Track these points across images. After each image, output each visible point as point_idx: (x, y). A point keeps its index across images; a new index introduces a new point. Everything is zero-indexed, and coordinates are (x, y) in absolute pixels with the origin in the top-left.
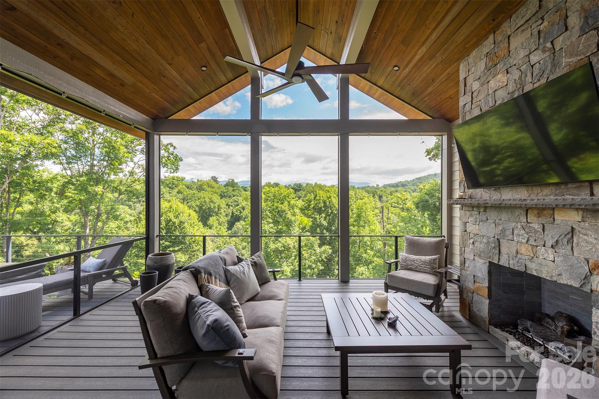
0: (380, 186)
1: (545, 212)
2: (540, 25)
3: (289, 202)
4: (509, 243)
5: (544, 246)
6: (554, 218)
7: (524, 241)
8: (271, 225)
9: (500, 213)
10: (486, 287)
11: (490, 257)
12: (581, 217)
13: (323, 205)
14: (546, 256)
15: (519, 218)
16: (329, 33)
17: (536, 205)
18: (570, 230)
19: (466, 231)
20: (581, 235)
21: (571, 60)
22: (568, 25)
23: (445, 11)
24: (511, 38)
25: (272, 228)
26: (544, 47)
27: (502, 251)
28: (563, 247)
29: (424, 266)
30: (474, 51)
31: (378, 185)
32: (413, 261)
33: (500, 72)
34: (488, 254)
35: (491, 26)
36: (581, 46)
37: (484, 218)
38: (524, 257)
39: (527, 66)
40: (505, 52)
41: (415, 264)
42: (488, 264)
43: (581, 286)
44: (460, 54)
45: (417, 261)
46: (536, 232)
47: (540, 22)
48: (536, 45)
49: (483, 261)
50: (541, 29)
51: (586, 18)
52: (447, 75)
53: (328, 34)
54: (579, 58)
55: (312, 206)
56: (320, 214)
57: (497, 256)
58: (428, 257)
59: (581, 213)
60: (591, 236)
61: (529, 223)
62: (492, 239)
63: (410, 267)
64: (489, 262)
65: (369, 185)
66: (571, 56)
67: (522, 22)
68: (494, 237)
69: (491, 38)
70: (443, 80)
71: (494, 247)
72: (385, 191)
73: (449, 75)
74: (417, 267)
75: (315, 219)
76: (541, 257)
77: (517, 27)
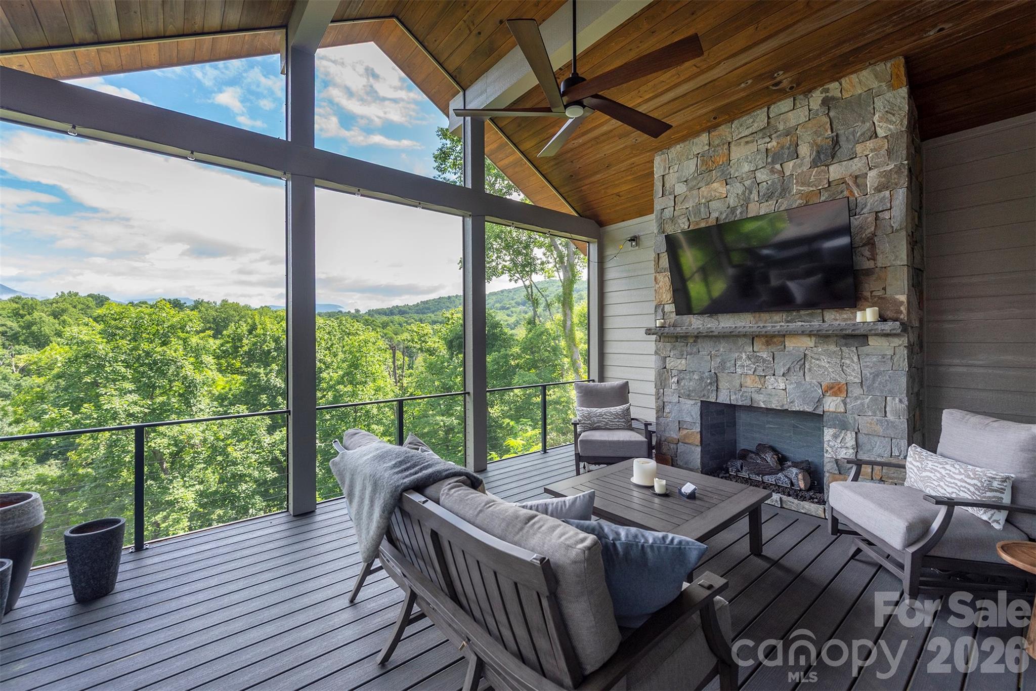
0: (362, 312)
1: (775, 340)
2: (768, 143)
3: (185, 341)
4: (731, 376)
5: (774, 375)
6: (785, 346)
7: (751, 372)
8: (135, 397)
9: (717, 343)
10: (698, 432)
11: (704, 396)
12: (814, 343)
13: (273, 345)
14: (776, 385)
15: (744, 347)
16: (475, 32)
17: (778, 332)
18: (803, 357)
19: (665, 368)
20: (813, 360)
21: (802, 188)
22: (799, 152)
23: (672, 84)
24: (732, 145)
25: (136, 403)
26: (772, 168)
27: (720, 387)
28: (795, 374)
29: (616, 420)
30: (678, 146)
31: (357, 311)
32: (601, 415)
33: (717, 180)
34: (701, 391)
35: (709, 124)
36: (812, 177)
37: (695, 350)
38: (750, 390)
39: (753, 182)
40: (725, 159)
41: (604, 420)
42: (699, 404)
43: (814, 410)
44: (661, 142)
45: (606, 415)
46: (764, 361)
47: (768, 140)
48: (763, 163)
49: (693, 402)
50: (769, 147)
51: (818, 152)
52: (631, 165)
53: (471, 32)
54: (811, 189)
55: (246, 348)
56: (267, 365)
57: (715, 393)
58: (618, 408)
59: (813, 339)
60: (824, 360)
61: (755, 352)
62: (707, 374)
63: (598, 424)
64: (701, 401)
65: (340, 309)
66: (803, 184)
67: (747, 133)
68: (710, 371)
69: (704, 137)
70: (622, 170)
71: (711, 383)
72: (373, 321)
73: (633, 166)
74: (607, 424)
75: (256, 375)
76: (770, 387)
77: (740, 136)
